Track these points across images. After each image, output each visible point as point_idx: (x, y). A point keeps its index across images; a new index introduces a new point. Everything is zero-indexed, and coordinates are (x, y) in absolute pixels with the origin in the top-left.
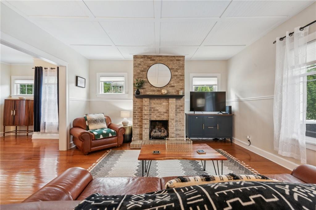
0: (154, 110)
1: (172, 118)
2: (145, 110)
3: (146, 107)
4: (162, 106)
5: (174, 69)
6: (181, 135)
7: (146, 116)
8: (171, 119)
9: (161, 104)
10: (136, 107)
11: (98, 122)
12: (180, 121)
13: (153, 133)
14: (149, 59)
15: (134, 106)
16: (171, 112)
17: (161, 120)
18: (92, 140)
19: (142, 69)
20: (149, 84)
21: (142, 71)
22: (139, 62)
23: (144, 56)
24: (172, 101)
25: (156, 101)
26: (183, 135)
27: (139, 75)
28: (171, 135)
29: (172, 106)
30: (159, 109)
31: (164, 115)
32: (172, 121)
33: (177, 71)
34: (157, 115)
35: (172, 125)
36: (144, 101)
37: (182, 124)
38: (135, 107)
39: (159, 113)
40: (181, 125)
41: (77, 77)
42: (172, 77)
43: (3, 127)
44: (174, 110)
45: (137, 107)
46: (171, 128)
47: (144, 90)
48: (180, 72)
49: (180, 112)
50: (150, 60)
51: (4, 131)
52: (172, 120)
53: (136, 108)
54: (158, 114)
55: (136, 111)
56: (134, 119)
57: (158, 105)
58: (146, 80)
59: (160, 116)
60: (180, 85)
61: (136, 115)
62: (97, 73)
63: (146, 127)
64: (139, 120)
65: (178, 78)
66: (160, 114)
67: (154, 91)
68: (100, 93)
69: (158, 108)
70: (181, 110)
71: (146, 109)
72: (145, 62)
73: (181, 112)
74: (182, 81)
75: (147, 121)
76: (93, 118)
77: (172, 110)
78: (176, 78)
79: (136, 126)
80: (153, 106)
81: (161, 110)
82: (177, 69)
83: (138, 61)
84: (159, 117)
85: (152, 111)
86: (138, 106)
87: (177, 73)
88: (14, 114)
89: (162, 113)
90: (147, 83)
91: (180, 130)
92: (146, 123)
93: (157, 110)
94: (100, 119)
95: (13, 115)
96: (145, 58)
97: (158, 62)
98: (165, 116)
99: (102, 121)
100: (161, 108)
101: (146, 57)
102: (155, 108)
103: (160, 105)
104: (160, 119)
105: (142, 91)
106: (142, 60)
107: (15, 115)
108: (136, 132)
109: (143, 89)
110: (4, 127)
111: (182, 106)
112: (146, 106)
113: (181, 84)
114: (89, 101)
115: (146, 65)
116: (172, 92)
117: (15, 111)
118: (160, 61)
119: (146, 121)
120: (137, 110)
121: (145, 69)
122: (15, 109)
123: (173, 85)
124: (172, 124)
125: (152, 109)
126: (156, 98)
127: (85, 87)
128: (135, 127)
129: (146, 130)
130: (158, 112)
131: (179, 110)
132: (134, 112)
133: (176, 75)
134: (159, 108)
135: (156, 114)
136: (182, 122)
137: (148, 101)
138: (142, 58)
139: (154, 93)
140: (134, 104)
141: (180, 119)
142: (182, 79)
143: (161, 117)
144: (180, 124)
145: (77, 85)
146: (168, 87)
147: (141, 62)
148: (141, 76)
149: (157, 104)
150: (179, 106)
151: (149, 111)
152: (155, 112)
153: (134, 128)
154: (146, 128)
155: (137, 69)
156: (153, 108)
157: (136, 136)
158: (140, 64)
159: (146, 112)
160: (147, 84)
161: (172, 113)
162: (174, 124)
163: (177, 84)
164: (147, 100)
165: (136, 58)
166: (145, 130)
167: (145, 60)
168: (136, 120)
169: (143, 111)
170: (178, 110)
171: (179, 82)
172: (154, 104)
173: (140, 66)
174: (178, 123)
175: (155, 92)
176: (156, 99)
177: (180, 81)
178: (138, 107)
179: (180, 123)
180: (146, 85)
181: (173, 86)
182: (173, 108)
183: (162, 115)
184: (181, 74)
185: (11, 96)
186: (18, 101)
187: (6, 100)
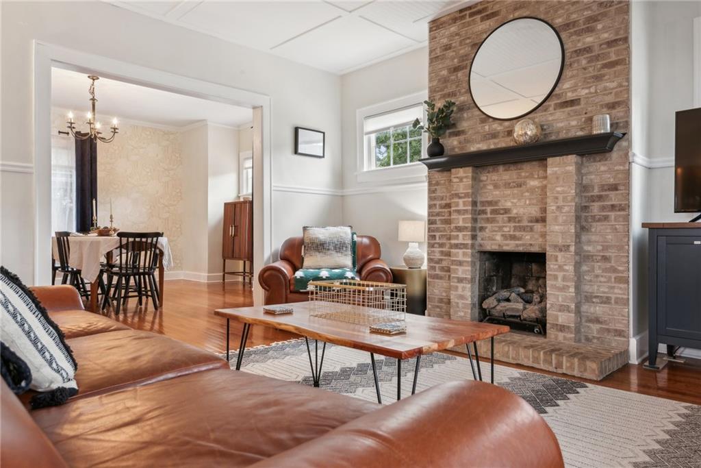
0: (493, 212)
1: (560, 241)
2: (458, 212)
3: (461, 201)
4: (527, 194)
5: (574, 23)
6: (612, 326)
7: (461, 234)
8: (556, 246)
9: (520, 185)
10: (435, 202)
11: (328, 249)
12: (606, 259)
13: (490, 303)
14: (478, 17)
15: (430, 198)
16: (556, 218)
17: (521, 249)
18: (288, 291)
19: (456, 60)
20: (478, 113)
21: (456, 69)
22: (445, 41)
23: (461, 11)
24: (563, 167)
25: (503, 175)
26: (619, 327)
27: (446, 87)
28: (557, 317)
29: (559, 189)
30: (515, 205)
31: (532, 229)
32: (560, 255)
33: (590, 30)
34: (506, 229)
35: (560, 275)
36: (455, 180)
37: (615, 270)
38: (433, 203)
39: (512, 224)
40: (613, 276)
41: (296, 130)
42: (567, 61)
43: (222, 260)
44: (569, 209)
45: (438, 203)
46: (554, 287)
47: (462, 137)
48: (605, 29)
49: (606, 218)
50: (482, 19)
51: (224, 271)
52: (561, 250)
53: (435, 205)
54: (508, 229)
55: (438, 218)
56: (431, 246)
57: (508, 192)
58: (466, 98)
59: (517, 234)
60: (605, 89)
61: (437, 230)
62: (358, 111)
63: (460, 275)
64: (444, 249)
65: (597, 58)
66: (515, 227)
67: (494, 135)
68: (365, 169)
69: (508, 205)
70: (613, 207)
71: (461, 207)
72: (463, 32)
73: (612, 215)
74: (619, 68)
75: (464, 254)
76: (317, 238)
77: (558, 207)
78: (584, 62)
79: (438, 272)
80: (490, 193)
81: (521, 211)
82: (594, 19)
83: (444, 36)
84: (513, 238)
85: (489, 216)
86: (442, 199)
87: (589, 39)
89: (525, 223)
90: (469, 108)
91: (607, 301)
92: (461, 258)
93: (507, 211)
94: (335, 240)
95: (232, 235)
96: (463, 17)
97: (511, 17)
98: (536, 236)
99: (339, 247)
100: (522, 204)
101: (468, 12)
102: (496, 203)
103: (516, 191)
104: (517, 246)
105: (455, 143)
106: (453, 29)
107: (234, 235)
108: (436, 291)
109: (458, 134)
110: (224, 261)
111: (615, 188)
112: (460, 198)
113: (614, 84)
114: (342, 196)
115: (468, 41)
116: (568, 130)
117: (234, 227)
118: (516, 9)
119: (460, 251)
120: (438, 214)
121: (464, 58)
122: (235, 223)
123: (570, 96)
124: (561, 268)
125: (489, 209)
126: (504, 164)
127: (323, 157)
128: (433, 272)
129: (460, 285)
130: (510, 220)
131: (603, 208)
132: (431, 222)
133: (588, 50)
134: (515, 201)
135: (501, 228)
136: (613, 263)
137: (466, 177)
138: (455, 20)
139: (495, 144)
140: (431, 191)
141: (605, 248)
142: (613, 58)
143: (519, 239)
144: (605, 270)
145: (296, 152)
146: (551, 109)
147: (452, 36)
148: (451, 88)
149: (507, 185)
150: (602, 188)
151: (470, 216)
152: (500, 217)
153: (431, 276)
154: (460, 280)
155: (440, 66)
156: (490, 203)
157: (438, 307)
158: (447, 47)
159: (461, 217)
160: (470, 115)
161: (560, 220)
162: (566, 268)
163: (592, 90)
164: (465, 172)
165: (438, 28)
166: (457, 287)
167: (464, 25)
168: (437, 250)
169: (454, 216)
170: (595, 208)
171: (598, 78)
172: (496, 186)
173: (450, 53)
174: (597, 265)
175: (496, 141)
176: (501, 168)
177: (606, 70)
178: (443, 202)
179: (608, 265)
180: (469, 119)
181: (572, 103)
182: (565, 199)
183: (523, 229)
184: (613, 37)
185: (239, 197)
186: (239, 205)
187: (226, 205)
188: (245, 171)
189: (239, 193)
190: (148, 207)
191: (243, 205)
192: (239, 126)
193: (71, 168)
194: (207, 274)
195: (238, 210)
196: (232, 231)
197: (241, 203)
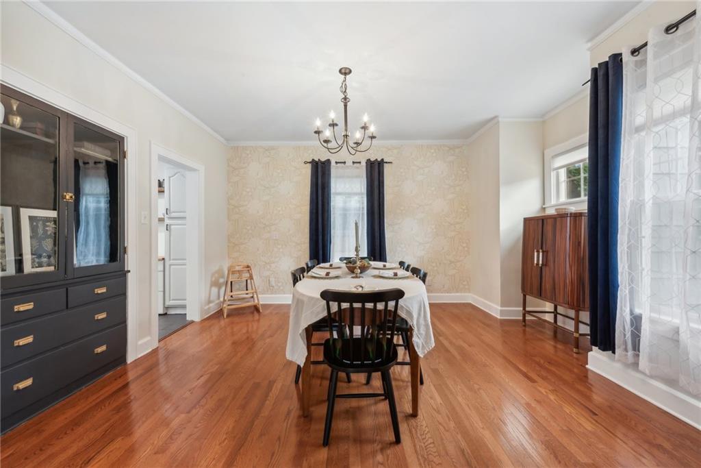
43: (522, 295)
51: (524, 309)
88: (541, 262)
95: (538, 264)
107: (542, 265)
110: (525, 296)
117: (543, 252)
122: (544, 246)
185: (544, 209)
186: (550, 221)
187: (527, 221)
188: (553, 174)
189: (544, 204)
190: (433, 227)
191: (558, 219)
192: (543, 115)
193: (362, 194)
194: (500, 308)
195: (549, 228)
196: (538, 258)
197: (554, 218)
